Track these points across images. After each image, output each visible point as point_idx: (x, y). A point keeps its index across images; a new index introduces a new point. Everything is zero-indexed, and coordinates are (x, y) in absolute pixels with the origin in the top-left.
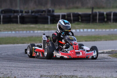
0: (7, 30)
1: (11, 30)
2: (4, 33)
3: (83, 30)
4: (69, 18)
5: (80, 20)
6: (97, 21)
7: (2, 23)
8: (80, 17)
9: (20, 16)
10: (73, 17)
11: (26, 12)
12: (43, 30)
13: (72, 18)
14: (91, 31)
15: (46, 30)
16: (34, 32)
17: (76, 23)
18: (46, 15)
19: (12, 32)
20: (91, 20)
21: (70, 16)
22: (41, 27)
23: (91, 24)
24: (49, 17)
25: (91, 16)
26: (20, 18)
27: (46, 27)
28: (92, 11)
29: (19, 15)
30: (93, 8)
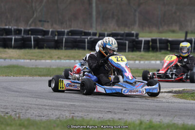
0: (69, 58)
2: (64, 61)
5: (169, 49)
7: (63, 48)
8: (169, 45)
9: (88, 40)
10: (159, 43)
13: (158, 45)
17: (163, 51)
19: (75, 60)
21: (157, 43)
24: (127, 42)
26: (88, 43)
28: (186, 36)
30: (186, 33)
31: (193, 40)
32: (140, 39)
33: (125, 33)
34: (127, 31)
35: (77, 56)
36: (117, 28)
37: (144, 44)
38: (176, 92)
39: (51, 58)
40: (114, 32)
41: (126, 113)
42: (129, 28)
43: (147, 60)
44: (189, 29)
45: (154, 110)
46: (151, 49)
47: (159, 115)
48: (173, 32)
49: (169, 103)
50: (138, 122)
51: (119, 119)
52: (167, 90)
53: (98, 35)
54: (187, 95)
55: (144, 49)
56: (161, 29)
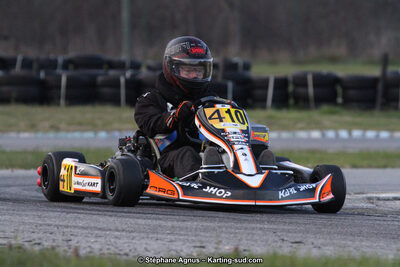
0: (81, 126)
1: (95, 128)
2: (70, 135)
3: (350, 134)
4: (301, 90)
5: (340, 100)
7: (62, 102)
8: (339, 90)
9: (127, 81)
10: (315, 86)
11: (149, 68)
13: (311, 90)
14: (378, 136)
17: (325, 108)
18: (220, 79)
19: (95, 133)
20: (380, 99)
21: (305, 85)
24: (230, 85)
25: (380, 87)
26: (127, 88)
29: (124, 74)
30: (386, 58)
35: (99, 122)
39: (33, 127)
43: (284, 128)
46: (291, 101)
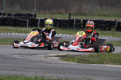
5: (58, 26)
6: (74, 27)
8: (58, 23)
12: (20, 33)
15: (23, 33)
16: (11, 34)
22: (18, 30)
23: (67, 30)
27: (23, 30)
30: (70, 15)
31: (75, 20)
32: (37, 18)
33: (26, 14)
34: (28, 12)
36: (21, 10)
37: (40, 22)
38: (61, 56)
40: (18, 13)
41: (25, 71)
42: (29, 10)
44: (72, 12)
45: (46, 69)
47: (49, 72)
48: (61, 13)
49: (56, 64)
50: (34, 77)
51: (21, 75)
52: (55, 55)
53: (7, 15)
54: (69, 58)
55: (39, 25)
56: (52, 11)
